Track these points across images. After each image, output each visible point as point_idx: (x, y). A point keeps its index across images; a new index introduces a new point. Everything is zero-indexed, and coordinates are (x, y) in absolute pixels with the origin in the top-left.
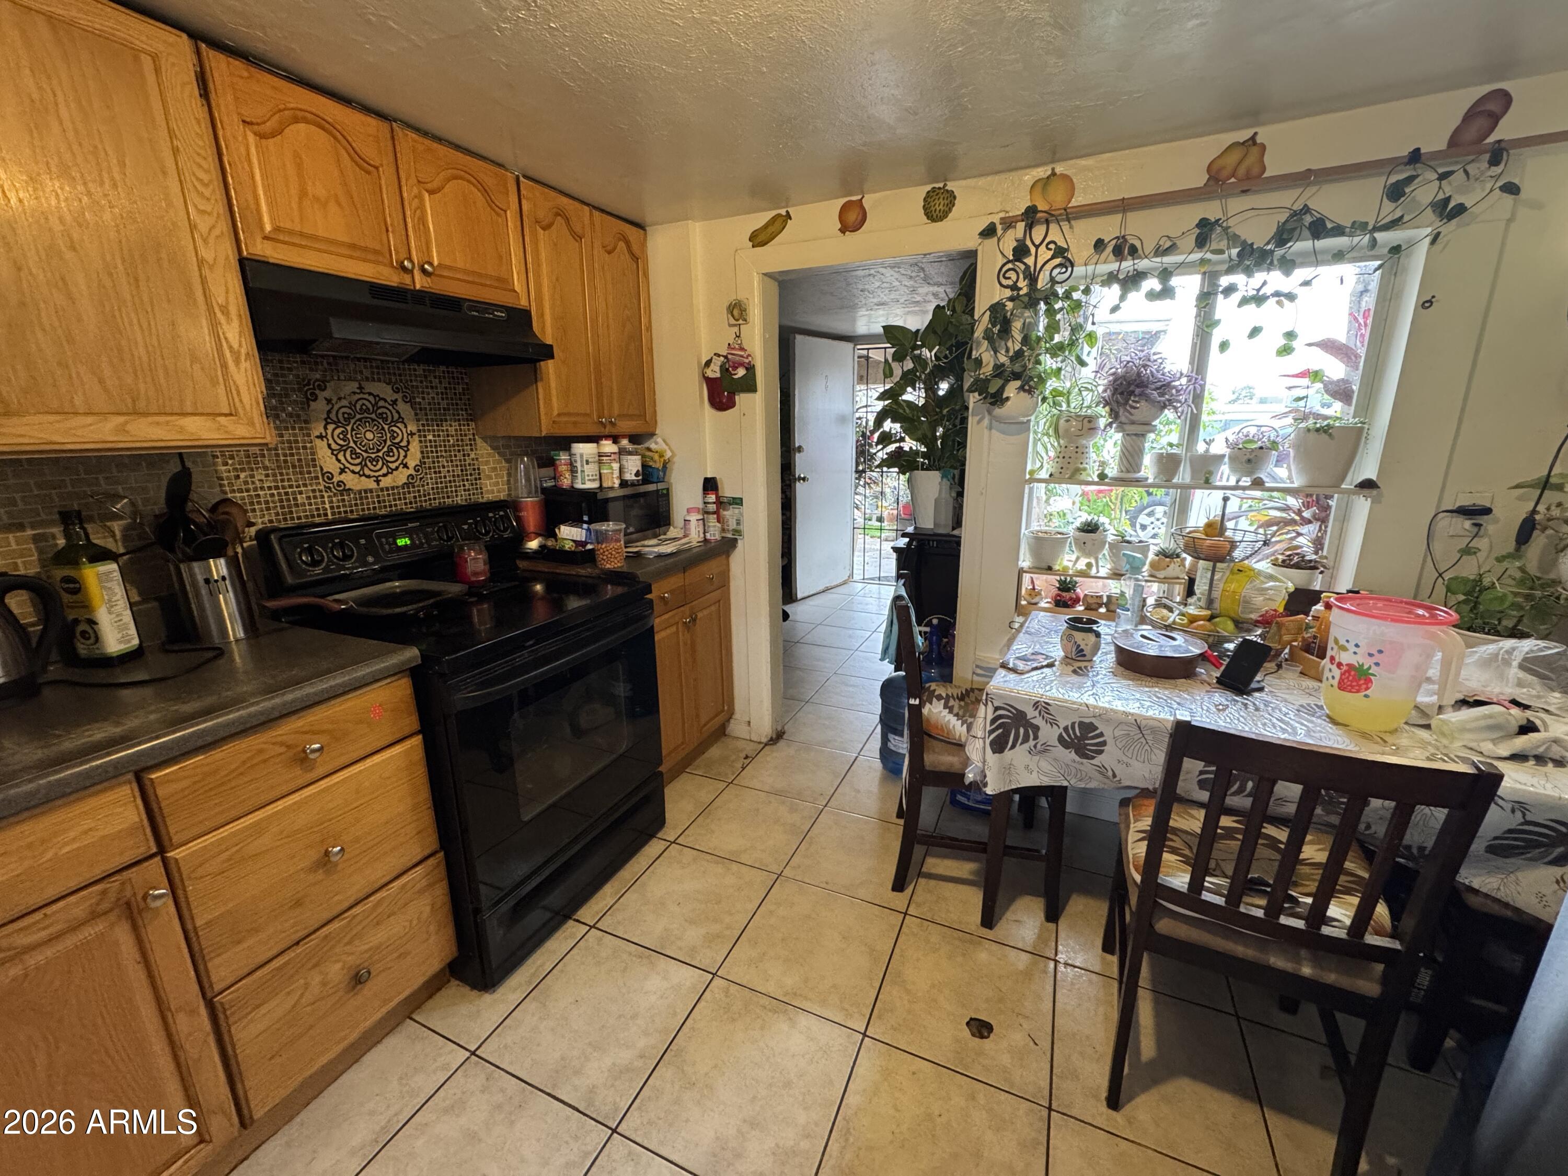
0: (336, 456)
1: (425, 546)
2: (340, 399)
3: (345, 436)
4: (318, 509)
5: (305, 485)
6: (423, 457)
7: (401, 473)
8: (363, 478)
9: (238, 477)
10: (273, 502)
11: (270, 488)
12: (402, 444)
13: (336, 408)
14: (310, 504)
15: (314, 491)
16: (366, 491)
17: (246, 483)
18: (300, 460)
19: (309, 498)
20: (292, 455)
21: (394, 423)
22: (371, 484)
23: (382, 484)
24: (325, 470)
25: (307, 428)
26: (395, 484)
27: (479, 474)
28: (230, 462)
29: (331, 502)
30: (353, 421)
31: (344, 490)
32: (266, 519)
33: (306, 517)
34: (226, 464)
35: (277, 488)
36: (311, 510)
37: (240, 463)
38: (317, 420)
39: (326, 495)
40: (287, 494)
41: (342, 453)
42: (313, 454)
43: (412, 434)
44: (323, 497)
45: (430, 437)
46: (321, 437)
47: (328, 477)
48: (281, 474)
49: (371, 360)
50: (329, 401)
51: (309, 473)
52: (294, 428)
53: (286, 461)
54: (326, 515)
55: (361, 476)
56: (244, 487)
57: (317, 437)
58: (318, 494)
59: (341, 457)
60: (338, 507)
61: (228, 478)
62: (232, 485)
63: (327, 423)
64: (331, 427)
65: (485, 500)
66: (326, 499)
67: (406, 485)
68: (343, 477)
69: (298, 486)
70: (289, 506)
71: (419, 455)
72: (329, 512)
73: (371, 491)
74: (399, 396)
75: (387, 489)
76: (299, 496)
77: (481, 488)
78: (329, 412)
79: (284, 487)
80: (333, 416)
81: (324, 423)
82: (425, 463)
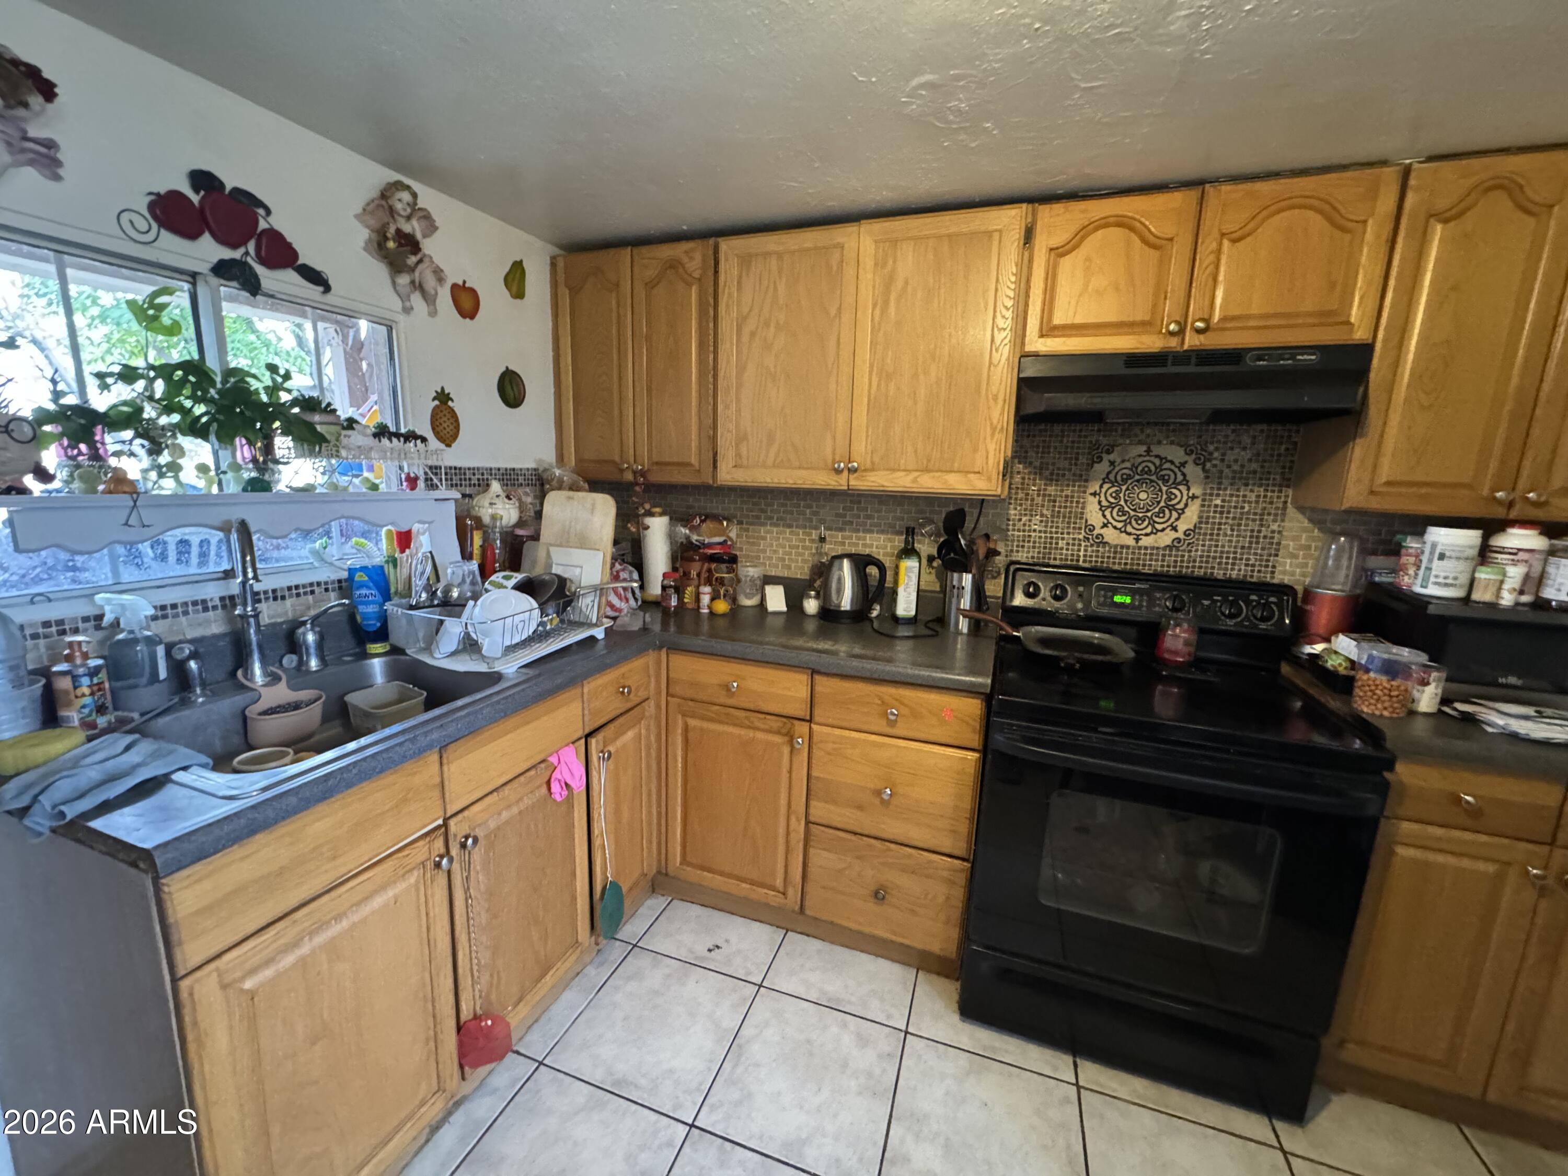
0: (1103, 512)
1: (1144, 609)
2: (1123, 461)
3: (1117, 495)
4: (1072, 555)
5: (1068, 533)
6: (1201, 522)
7: (1167, 535)
8: (1124, 534)
9: (1020, 520)
10: (1040, 543)
11: (1040, 532)
12: (1178, 507)
13: (1117, 469)
14: (1067, 549)
15: (1074, 539)
16: (1122, 547)
17: (1024, 525)
18: (1070, 512)
19: (1068, 544)
20: (1066, 507)
21: (1176, 484)
22: (1130, 541)
23: (1141, 543)
24: (1089, 523)
25: (1085, 486)
26: (1156, 545)
27: (1278, 550)
28: (1019, 508)
29: (1086, 551)
30: (1129, 482)
31: (1101, 542)
32: (1030, 555)
33: (1061, 559)
34: (1016, 509)
35: (1045, 532)
36: (1066, 555)
37: (1025, 510)
38: (1096, 480)
39: (1083, 544)
40: (1052, 538)
41: (1110, 510)
42: (1083, 508)
43: (1194, 497)
44: (1080, 545)
45: (1218, 502)
46: (1094, 494)
47: (1090, 530)
48: (1052, 522)
49: (1168, 424)
50: (1112, 463)
51: (1075, 523)
52: (1074, 486)
53: (1059, 512)
54: (1078, 561)
55: (1121, 532)
56: (1022, 528)
57: (1091, 494)
58: (1077, 542)
59: (1107, 513)
60: (1091, 556)
61: (1014, 520)
62: (1014, 525)
63: (1104, 482)
64: (1106, 486)
65: (1275, 581)
66: (1082, 549)
67: (1170, 547)
68: (1104, 531)
69: (1062, 533)
70: (1050, 548)
71: (1195, 519)
72: (1081, 559)
73: (1128, 547)
74: (1190, 459)
75: (1146, 548)
76: (1060, 542)
77: (1274, 567)
78: (1109, 473)
79: (1051, 533)
80: (1112, 477)
81: (1101, 482)
82: (1200, 528)
